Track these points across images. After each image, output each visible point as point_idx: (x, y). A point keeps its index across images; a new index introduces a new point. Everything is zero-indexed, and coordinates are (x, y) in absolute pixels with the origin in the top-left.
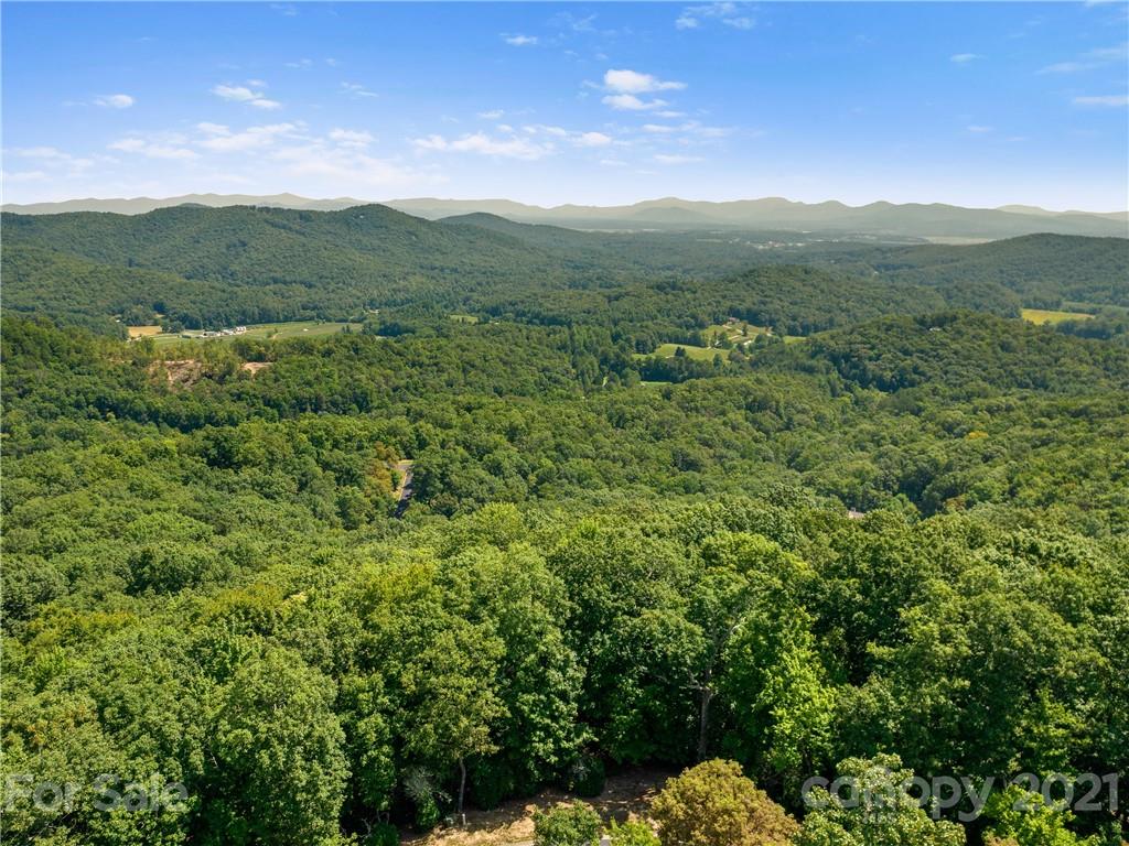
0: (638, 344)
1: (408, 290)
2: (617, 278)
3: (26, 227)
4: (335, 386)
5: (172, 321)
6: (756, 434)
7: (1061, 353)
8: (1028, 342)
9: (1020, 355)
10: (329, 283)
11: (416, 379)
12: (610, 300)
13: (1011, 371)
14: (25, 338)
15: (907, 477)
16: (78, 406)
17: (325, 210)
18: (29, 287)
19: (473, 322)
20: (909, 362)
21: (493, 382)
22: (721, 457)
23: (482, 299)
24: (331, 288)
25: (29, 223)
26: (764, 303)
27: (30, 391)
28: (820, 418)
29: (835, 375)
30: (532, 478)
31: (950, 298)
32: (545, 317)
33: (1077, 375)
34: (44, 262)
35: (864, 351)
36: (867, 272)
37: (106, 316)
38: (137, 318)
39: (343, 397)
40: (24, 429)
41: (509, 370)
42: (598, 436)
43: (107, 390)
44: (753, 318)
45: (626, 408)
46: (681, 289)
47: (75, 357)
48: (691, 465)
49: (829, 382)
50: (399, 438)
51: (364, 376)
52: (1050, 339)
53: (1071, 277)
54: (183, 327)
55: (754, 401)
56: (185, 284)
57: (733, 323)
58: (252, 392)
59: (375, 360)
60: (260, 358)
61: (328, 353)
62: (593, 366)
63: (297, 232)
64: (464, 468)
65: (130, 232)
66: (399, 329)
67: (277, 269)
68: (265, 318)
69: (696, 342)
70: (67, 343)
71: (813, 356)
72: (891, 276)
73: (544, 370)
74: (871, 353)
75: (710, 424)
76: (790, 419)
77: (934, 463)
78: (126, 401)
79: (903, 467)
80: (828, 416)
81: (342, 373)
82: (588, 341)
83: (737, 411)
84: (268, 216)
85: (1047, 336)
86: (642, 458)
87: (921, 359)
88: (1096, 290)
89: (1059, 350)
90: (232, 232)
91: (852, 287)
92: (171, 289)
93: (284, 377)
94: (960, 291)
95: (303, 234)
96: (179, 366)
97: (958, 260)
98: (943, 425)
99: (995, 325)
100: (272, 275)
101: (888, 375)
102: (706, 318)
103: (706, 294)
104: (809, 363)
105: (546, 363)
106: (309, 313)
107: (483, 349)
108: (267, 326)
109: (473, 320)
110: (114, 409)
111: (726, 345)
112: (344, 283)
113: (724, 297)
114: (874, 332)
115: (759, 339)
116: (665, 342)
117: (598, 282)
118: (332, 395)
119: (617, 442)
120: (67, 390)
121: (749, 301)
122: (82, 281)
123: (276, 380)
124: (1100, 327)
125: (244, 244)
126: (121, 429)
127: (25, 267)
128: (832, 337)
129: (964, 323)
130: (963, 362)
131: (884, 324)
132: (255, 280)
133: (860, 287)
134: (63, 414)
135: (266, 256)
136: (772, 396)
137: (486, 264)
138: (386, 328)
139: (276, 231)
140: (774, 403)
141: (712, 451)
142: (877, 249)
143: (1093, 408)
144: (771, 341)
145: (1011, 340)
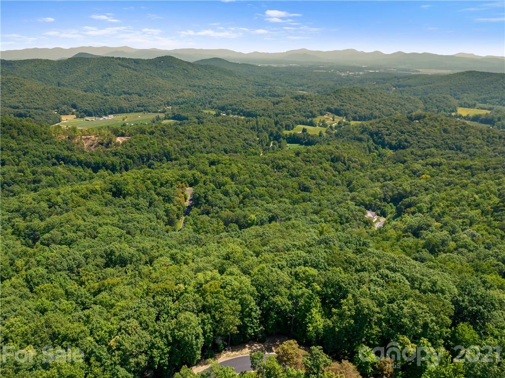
0: (286, 126)
1: (184, 97)
2: (277, 91)
3: (10, 66)
4: (156, 149)
5: (80, 113)
6: (334, 173)
7: (469, 134)
8: (455, 128)
9: (451, 135)
10: (148, 94)
11: (190, 145)
12: (274, 104)
13: (447, 142)
14: (22, 128)
15: (393, 196)
16: (48, 159)
17: (146, 59)
18: (15, 96)
19: (214, 114)
20: (403, 137)
21: (223, 146)
22: (319, 184)
23: (217, 102)
24: (149, 96)
25: (11, 64)
26: (342, 106)
27: (28, 152)
28: (362, 165)
29: (371, 142)
30: (241, 196)
31: (426, 103)
32: (245, 112)
33: (474, 144)
34: (21, 85)
35: (384, 132)
36: (390, 89)
37: (50, 110)
38: (64, 111)
39: (160, 154)
40: (28, 171)
41: (230, 140)
42: (268, 177)
43: (59, 151)
44: (337, 112)
45: (280, 162)
46: (306, 99)
47: (44, 136)
48: (306, 189)
49: (368, 146)
50: (186, 179)
51: (167, 144)
52: (465, 127)
53: (482, 92)
54: (85, 115)
55: (335, 157)
56: (85, 95)
57: (329, 115)
58: (121, 152)
59: (172, 136)
60: (123, 135)
61: (152, 133)
62: (266, 138)
63: (133, 69)
64: (214, 193)
65: (57, 69)
66: (181, 117)
67: (125, 87)
68: (121, 111)
69: (312, 124)
70: (40, 130)
71: (362, 133)
72: (401, 91)
73: (245, 140)
74: (387, 132)
75: (315, 169)
76: (349, 166)
77: (405, 191)
78: (68, 156)
79: (393, 191)
80: (366, 163)
81: (159, 142)
82: (264, 125)
83: (327, 162)
84: (120, 62)
85: (464, 126)
86: (286, 186)
87: (408, 135)
88: (492, 98)
89: (468, 132)
90: (104, 70)
91: (382, 98)
92: (79, 98)
93: (134, 145)
94: (431, 99)
95: (136, 70)
96: (88, 139)
97: (431, 83)
98: (412, 171)
99: (442, 120)
100: (123, 90)
101: (394, 143)
102: (317, 113)
103: (317, 101)
104: (360, 136)
105: (246, 137)
106: (141, 108)
107: (218, 130)
108: (122, 114)
109: (214, 113)
110: (63, 159)
111: (324, 125)
112: (155, 94)
113: (325, 103)
114: (389, 122)
115: (339, 123)
116: (298, 124)
117: (269, 93)
118: (155, 153)
119: (276, 179)
120: (43, 152)
121: (336, 105)
122: (39, 94)
123: (131, 146)
124: (491, 118)
125: (110, 75)
126: (68, 170)
127: (13, 87)
128: (371, 124)
129: (428, 119)
130: (427, 138)
131: (394, 119)
132: (115, 92)
133: (386, 97)
134: (42, 162)
135: (120, 81)
136: (342, 155)
137: (218, 84)
138: (175, 116)
139: (124, 69)
140: (343, 158)
141: (315, 181)
142: (396, 77)
143: (474, 166)
144: (345, 124)
145: (448, 127)
